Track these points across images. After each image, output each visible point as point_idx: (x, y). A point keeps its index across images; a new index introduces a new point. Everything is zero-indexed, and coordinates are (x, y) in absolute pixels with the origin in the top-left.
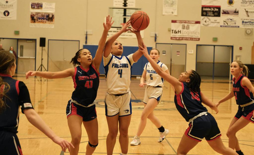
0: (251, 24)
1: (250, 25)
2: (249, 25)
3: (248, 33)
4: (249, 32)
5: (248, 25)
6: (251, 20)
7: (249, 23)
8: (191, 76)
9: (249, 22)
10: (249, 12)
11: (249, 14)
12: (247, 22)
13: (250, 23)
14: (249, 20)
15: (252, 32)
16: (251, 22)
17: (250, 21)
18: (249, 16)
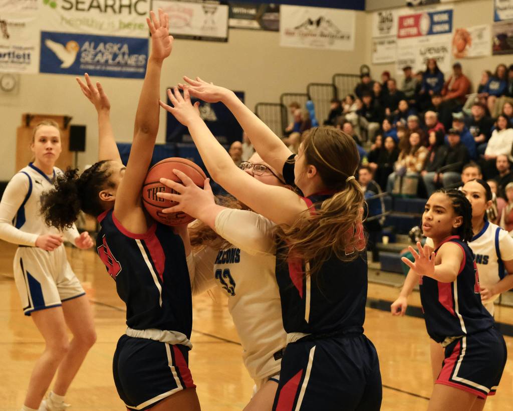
0: (15, 59)
1: (13, 65)
2: (10, 64)
3: (7, 87)
4: (8, 84)
5: (6, 62)
6: (15, 47)
7: (9, 57)
8: (456, 206)
9: (9, 54)
10: (11, 24)
11: (9, 30)
12: (5, 55)
13: (14, 57)
14: (8, 47)
15: (17, 84)
16: (14, 53)
17: (11, 50)
18: (8, 37)
